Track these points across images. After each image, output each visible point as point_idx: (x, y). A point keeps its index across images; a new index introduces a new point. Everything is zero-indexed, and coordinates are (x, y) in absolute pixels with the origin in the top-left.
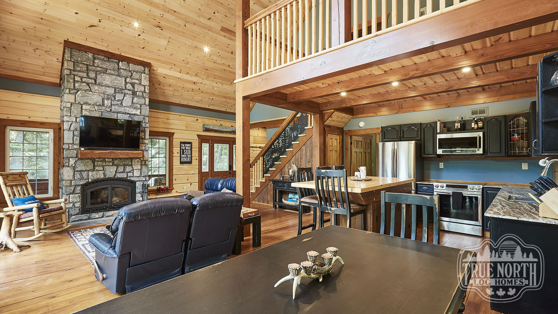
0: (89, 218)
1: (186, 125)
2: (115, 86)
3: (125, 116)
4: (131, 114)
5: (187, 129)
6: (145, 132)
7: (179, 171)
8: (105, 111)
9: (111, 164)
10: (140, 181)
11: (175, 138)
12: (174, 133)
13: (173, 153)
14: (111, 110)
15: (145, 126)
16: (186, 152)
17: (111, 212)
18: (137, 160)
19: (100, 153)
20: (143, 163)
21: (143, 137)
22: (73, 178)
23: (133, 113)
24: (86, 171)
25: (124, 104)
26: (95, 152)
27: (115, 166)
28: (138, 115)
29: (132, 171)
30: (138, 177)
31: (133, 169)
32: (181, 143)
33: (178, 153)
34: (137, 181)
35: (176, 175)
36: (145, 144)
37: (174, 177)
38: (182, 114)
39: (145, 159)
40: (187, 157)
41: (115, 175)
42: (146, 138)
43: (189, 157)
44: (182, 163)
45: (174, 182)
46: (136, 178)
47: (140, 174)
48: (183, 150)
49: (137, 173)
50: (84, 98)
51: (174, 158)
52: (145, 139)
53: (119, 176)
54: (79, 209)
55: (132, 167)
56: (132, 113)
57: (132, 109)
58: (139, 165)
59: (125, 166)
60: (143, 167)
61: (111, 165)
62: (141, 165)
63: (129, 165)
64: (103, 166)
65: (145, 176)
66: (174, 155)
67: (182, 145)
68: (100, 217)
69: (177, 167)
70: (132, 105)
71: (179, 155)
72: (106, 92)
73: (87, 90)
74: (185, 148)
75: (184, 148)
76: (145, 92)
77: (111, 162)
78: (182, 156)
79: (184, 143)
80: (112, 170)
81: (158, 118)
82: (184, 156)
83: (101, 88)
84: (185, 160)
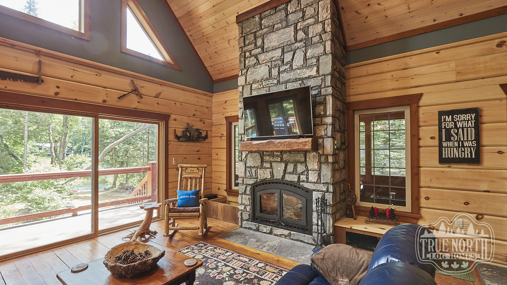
0: (258, 230)
1: (458, 68)
2: (283, 43)
3: (295, 84)
4: (303, 78)
5: (460, 78)
6: (326, 104)
7: (438, 179)
8: (272, 85)
9: (279, 159)
10: (318, 191)
11: (423, 104)
12: (421, 95)
13: (420, 139)
14: (279, 81)
15: (326, 93)
16: (457, 134)
17: (279, 230)
18: (312, 154)
19: (258, 144)
20: (323, 159)
21: (322, 113)
22: (245, 175)
23: (306, 75)
24: (254, 167)
25: (294, 67)
26: (253, 143)
27: (284, 162)
28: (315, 77)
29: (306, 173)
30: (314, 183)
31: (308, 168)
32: (441, 114)
33: (432, 138)
34: (314, 190)
35: (429, 187)
36: (327, 125)
37: (424, 192)
38: (444, 46)
39: (325, 153)
40: (463, 146)
41: (284, 176)
42: (328, 113)
43: (470, 147)
44: (443, 161)
45: (423, 202)
46: (311, 185)
47: (317, 178)
48: (448, 131)
49: (313, 177)
50: (252, 75)
51: (421, 149)
52: (325, 115)
53: (289, 178)
54: (249, 215)
55: (306, 165)
56: (304, 76)
57: (305, 70)
58: (316, 163)
59: (296, 163)
60: (323, 166)
61: (279, 161)
62: (320, 163)
63: (301, 163)
64: (271, 163)
65: (327, 183)
66: (422, 143)
67: (445, 119)
68: (267, 232)
69: (431, 171)
70: (304, 63)
71: (436, 142)
72: (273, 58)
73: (255, 64)
74: (456, 125)
75: (451, 125)
76: (325, 32)
77: (279, 157)
78: (444, 144)
79: (452, 113)
80: (279, 169)
81: (382, 73)
82: (451, 144)
83: (267, 54)
84: (456, 154)
